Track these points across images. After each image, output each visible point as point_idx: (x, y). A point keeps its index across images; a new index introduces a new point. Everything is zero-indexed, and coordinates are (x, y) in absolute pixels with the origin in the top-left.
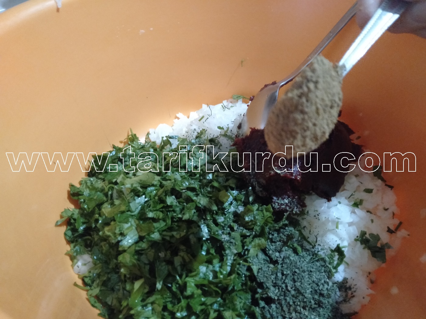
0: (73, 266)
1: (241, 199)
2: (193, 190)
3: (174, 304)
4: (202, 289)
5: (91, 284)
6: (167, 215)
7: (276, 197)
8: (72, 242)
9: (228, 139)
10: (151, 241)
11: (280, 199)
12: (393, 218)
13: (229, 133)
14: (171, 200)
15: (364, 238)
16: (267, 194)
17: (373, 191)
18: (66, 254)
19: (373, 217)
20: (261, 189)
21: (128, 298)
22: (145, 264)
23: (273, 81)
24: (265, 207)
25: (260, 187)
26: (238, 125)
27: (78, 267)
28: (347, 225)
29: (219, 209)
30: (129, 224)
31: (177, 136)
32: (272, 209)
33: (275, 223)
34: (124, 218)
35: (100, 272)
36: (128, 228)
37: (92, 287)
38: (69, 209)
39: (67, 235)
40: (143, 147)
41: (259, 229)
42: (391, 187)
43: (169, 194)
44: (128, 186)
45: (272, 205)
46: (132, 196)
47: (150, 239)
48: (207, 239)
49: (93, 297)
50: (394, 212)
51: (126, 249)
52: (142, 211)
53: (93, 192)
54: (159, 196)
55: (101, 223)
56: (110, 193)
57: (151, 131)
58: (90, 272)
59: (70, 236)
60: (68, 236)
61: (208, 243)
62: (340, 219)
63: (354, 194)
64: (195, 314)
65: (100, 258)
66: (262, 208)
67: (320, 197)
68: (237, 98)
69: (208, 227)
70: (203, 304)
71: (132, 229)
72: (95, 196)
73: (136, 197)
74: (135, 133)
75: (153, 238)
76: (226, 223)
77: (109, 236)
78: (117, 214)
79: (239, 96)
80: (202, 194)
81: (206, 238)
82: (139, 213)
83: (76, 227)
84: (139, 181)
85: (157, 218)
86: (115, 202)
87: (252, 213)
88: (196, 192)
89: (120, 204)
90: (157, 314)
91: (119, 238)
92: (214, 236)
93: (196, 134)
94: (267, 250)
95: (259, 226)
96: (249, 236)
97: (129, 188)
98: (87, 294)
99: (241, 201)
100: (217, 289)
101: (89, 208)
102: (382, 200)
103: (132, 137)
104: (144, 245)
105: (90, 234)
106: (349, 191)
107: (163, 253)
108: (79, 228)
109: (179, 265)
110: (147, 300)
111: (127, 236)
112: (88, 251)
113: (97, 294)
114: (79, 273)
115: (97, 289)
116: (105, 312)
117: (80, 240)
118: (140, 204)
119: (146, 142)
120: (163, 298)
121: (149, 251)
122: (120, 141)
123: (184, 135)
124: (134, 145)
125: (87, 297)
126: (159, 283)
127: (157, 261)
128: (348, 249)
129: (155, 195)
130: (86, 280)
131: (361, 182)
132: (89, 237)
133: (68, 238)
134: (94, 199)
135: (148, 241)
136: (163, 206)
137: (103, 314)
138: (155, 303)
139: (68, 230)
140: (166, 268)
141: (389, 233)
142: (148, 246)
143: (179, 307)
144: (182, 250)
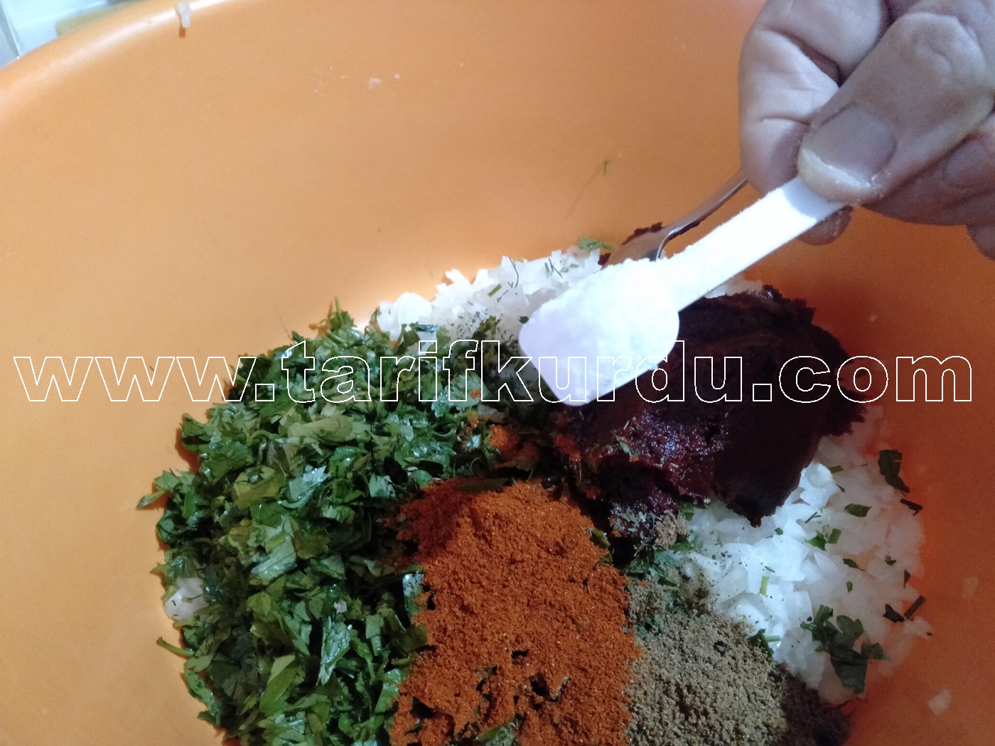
0: (164, 599)
2: (434, 469)
3: (354, 721)
5: (196, 644)
6: (366, 518)
7: (621, 506)
8: (173, 546)
10: (321, 573)
11: (629, 510)
12: (904, 586)
14: (379, 485)
15: (824, 625)
17: (869, 513)
18: (154, 572)
19: (855, 576)
20: (589, 481)
21: (260, 691)
22: (304, 622)
23: (655, 222)
27: (174, 603)
28: (792, 587)
30: (280, 529)
31: (435, 326)
34: (270, 514)
35: (217, 623)
36: (274, 539)
37: (198, 653)
38: (173, 474)
39: (162, 529)
40: (358, 343)
42: (916, 508)
43: (380, 469)
44: (293, 440)
46: (300, 462)
47: (319, 569)
49: (197, 673)
50: (908, 570)
51: (265, 583)
52: (313, 501)
53: (229, 440)
54: (355, 472)
55: (226, 516)
56: (263, 446)
57: (384, 306)
58: (198, 618)
59: (169, 531)
60: (166, 532)
62: (774, 572)
65: (218, 592)
68: (588, 246)
71: (285, 541)
72: (229, 450)
73: (309, 468)
74: (345, 310)
75: (326, 568)
77: (235, 549)
78: (257, 503)
79: (595, 241)
82: (307, 505)
83: (183, 515)
84: (318, 432)
85: (341, 522)
86: (264, 472)
89: (271, 479)
90: (313, 735)
91: (255, 558)
93: (477, 325)
97: (296, 446)
98: (185, 665)
101: (214, 477)
102: (887, 536)
103: (338, 318)
104: (305, 580)
105: (210, 533)
106: (809, 505)
107: (345, 603)
108: (189, 516)
109: (377, 635)
110: (299, 702)
111: (271, 556)
112: (200, 572)
113: (206, 669)
114: (175, 618)
115: (206, 657)
116: (217, 712)
117: (187, 544)
118: (313, 485)
119: (366, 332)
120: (333, 702)
121: (314, 596)
122: (309, 324)
123: (453, 325)
124: (339, 336)
125: (183, 671)
126: (326, 670)
127: (328, 617)
128: (781, 645)
129: (347, 468)
130: (189, 634)
131: (840, 487)
132: (207, 540)
133: (165, 535)
134: (226, 457)
135: (315, 573)
136: (361, 496)
137: (213, 714)
138: (313, 712)
139: (167, 518)
140: (347, 638)
141: (889, 621)
142: (314, 582)
143: (361, 728)
144: (386, 602)
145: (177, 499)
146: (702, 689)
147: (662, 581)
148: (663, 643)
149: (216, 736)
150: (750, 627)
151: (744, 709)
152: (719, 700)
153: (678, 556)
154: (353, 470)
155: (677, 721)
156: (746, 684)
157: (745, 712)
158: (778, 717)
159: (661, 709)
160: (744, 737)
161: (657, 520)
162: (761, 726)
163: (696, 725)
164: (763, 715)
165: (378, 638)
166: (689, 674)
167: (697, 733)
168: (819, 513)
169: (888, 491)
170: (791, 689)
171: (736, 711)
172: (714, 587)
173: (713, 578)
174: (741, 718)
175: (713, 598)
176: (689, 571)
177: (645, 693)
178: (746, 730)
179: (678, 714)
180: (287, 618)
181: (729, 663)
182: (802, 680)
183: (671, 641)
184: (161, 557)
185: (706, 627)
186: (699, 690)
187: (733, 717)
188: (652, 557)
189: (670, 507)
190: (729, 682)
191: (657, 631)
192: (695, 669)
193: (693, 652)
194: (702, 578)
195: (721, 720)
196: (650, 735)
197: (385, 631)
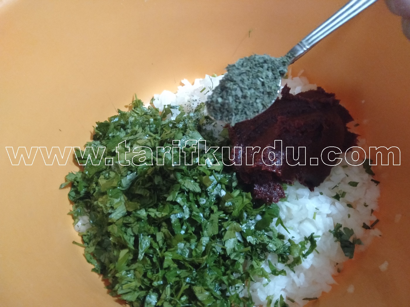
0: (74, 224)
1: (225, 183)
3: (153, 273)
4: (178, 264)
5: (88, 242)
6: (154, 193)
7: (258, 186)
8: (75, 202)
10: (137, 217)
12: (371, 215)
14: (158, 180)
15: (338, 231)
17: (358, 185)
18: (68, 214)
19: (351, 211)
21: (115, 261)
22: (131, 236)
24: (246, 194)
27: (78, 226)
28: (325, 216)
29: (202, 191)
30: (119, 199)
31: (178, 106)
32: (251, 197)
33: (254, 209)
34: (115, 193)
35: (96, 234)
36: (117, 204)
37: (89, 246)
38: (73, 173)
39: (70, 195)
40: (145, 114)
41: (238, 213)
42: (377, 182)
46: (125, 170)
47: (136, 215)
48: (188, 220)
49: (89, 253)
50: (374, 209)
51: (115, 221)
55: (97, 193)
57: (156, 96)
58: (88, 232)
59: (73, 196)
61: (188, 223)
62: (319, 210)
63: (338, 186)
65: (96, 223)
66: (243, 194)
69: (190, 208)
70: (178, 276)
71: (121, 204)
74: (139, 99)
75: (139, 214)
76: (207, 205)
77: (102, 208)
78: (109, 189)
81: (187, 218)
83: (79, 190)
86: (110, 175)
87: (232, 199)
89: (114, 178)
90: (137, 279)
91: (110, 211)
93: (196, 106)
95: (238, 211)
98: (84, 250)
101: (90, 175)
102: (365, 194)
103: (137, 103)
104: (131, 220)
105: (90, 198)
106: (334, 182)
108: (81, 191)
109: (161, 239)
110: (131, 266)
111: (116, 210)
112: (87, 213)
113: (93, 252)
114: (79, 232)
115: (92, 247)
116: (99, 268)
117: (81, 202)
119: (149, 109)
120: (144, 266)
121: (135, 226)
122: (125, 105)
123: (185, 105)
124: (137, 111)
125: (84, 253)
126: (141, 255)
127: (140, 234)
128: (321, 239)
130: (85, 238)
131: (347, 175)
132: (89, 200)
133: (72, 198)
135: (135, 217)
136: (152, 185)
137: (97, 269)
138: (137, 271)
139: (72, 191)
140: (149, 242)
141: (364, 229)
142: (134, 220)
143: (156, 276)
144: (164, 226)
145: (76, 184)
149: (99, 278)
165: (161, 241)
180: (125, 235)
184: (71, 207)
197: (164, 238)
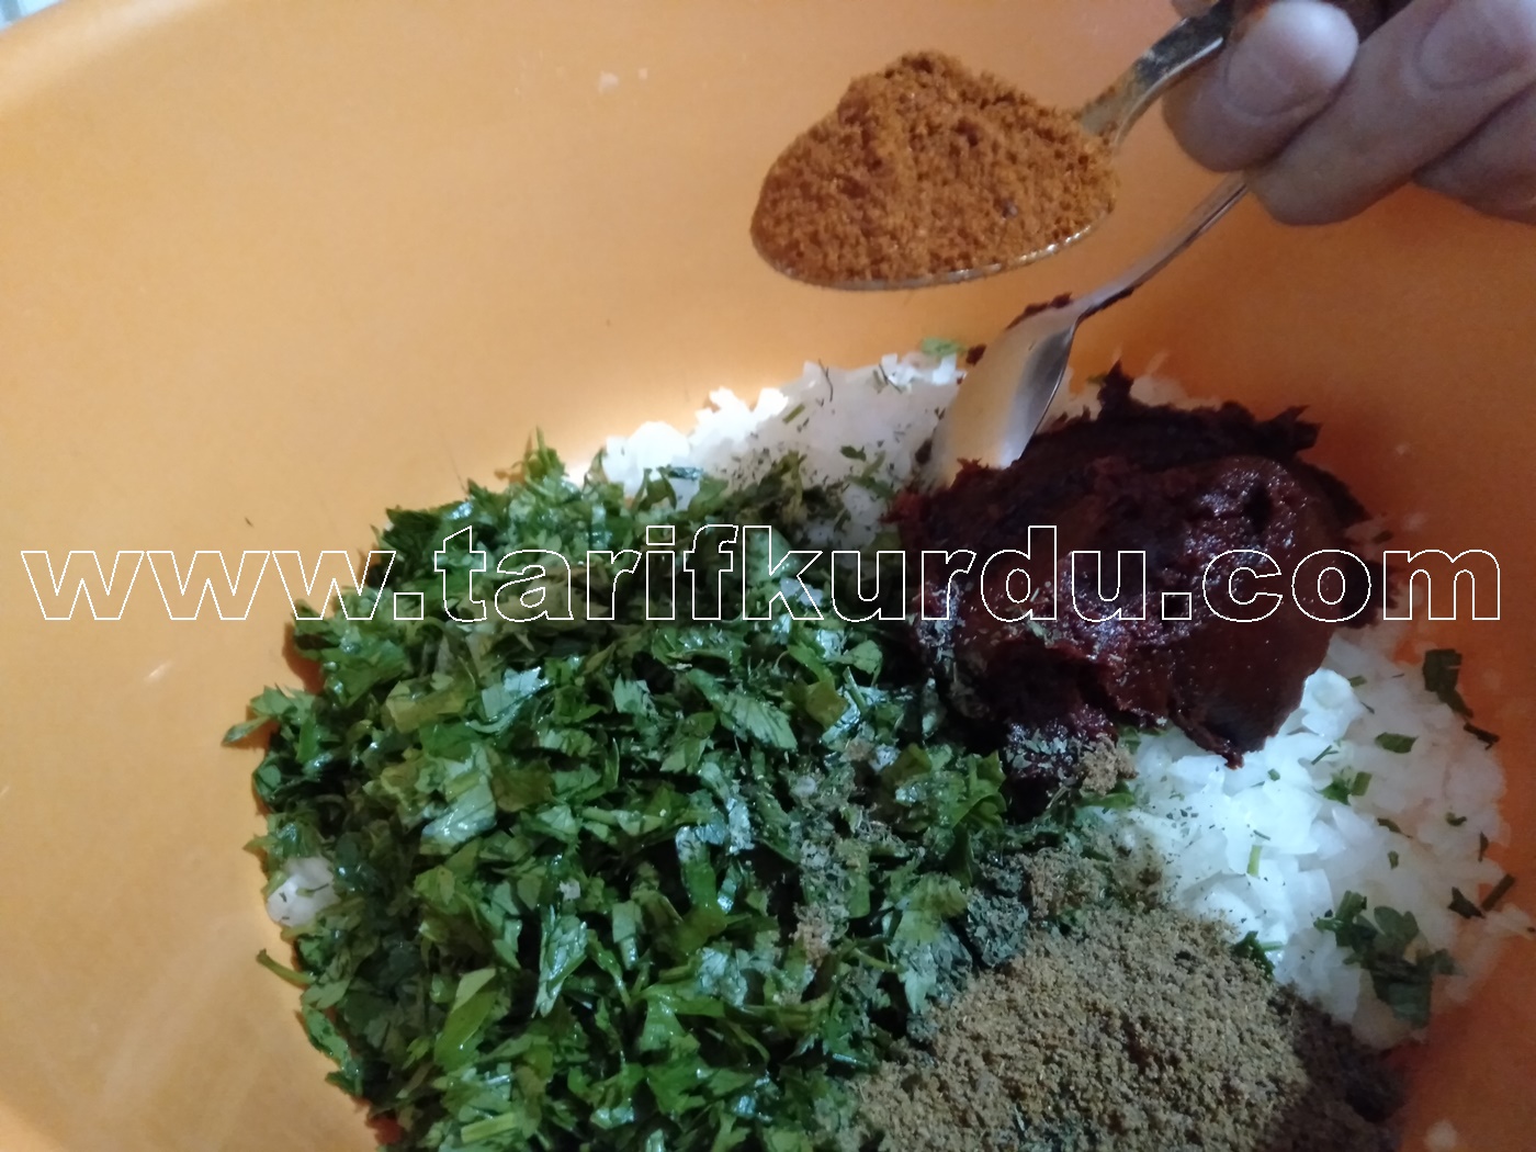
0: (267, 892)
1: (892, 722)
2: (715, 666)
3: (593, 1076)
4: (701, 1035)
5: (320, 964)
6: (609, 746)
7: (1024, 729)
8: (278, 808)
9: (875, 496)
10: (538, 835)
11: (1037, 734)
12: (1480, 860)
13: (881, 476)
14: (629, 695)
15: (1355, 921)
16: (988, 710)
17: (1415, 746)
18: (250, 848)
19: (1400, 845)
20: (969, 691)
21: (435, 1030)
22: (508, 916)
23: (1059, 293)
24: (977, 760)
25: (964, 682)
26: (918, 446)
27: (284, 897)
28: (1295, 865)
29: (802, 747)
30: (468, 764)
31: (698, 471)
32: (1001, 770)
33: (1010, 823)
34: (452, 739)
35: (356, 928)
36: (460, 779)
37: (324, 978)
38: (280, 693)
39: (262, 781)
40: (574, 499)
41: (946, 839)
42: (1488, 738)
43: (629, 671)
44: (486, 628)
45: (1003, 757)
46: (495, 664)
47: (535, 827)
48: (744, 854)
49: (322, 1011)
50: (1486, 834)
51: (445, 852)
52: (523, 723)
53: (372, 639)
54: (588, 677)
55: (375, 751)
56: (428, 649)
57: (612, 444)
58: (322, 922)
59: (273, 784)
60: (268, 786)
61: (746, 868)
62: (1268, 838)
64: (663, 1121)
65: (359, 876)
66: (965, 764)
67: (1199, 745)
68: (938, 349)
69: (752, 810)
70: (700, 1089)
71: (477, 784)
72: (374, 653)
73: (509, 672)
74: (551, 448)
75: (548, 825)
76: (822, 800)
77: (394, 801)
78: (429, 724)
79: (948, 342)
80: (746, 686)
81: (742, 847)
82: (510, 729)
83: (297, 758)
85: (570, 754)
86: (434, 681)
87: (925, 775)
88: (728, 675)
89: (450, 689)
90: (526, 1101)
91: (427, 812)
92: (770, 844)
93: (766, 467)
94: (970, 920)
95: (945, 827)
96: (903, 861)
97: (490, 638)
98: (302, 998)
99: (889, 726)
100: (756, 1044)
101: (349, 695)
102: (1445, 783)
103: (541, 459)
104: (512, 847)
105: (342, 785)
106: (1317, 734)
107: (577, 884)
108: (307, 761)
109: (631, 936)
110: (499, 1048)
111: (454, 807)
112: (325, 848)
113: (336, 1004)
114: (285, 922)
115: (337, 984)
116: (356, 1074)
117: (303, 805)
118: (520, 696)
119: (586, 481)
120: (558, 1046)
121: (525, 872)
122: (495, 468)
123: (725, 471)
124: (543, 487)
125: (299, 1008)
126: (549, 991)
127: (549, 908)
128: (1285, 957)
129: (574, 671)
130: (307, 949)
131: (1368, 708)
132: (338, 799)
133: (265, 791)
134: (369, 664)
135: (528, 834)
136: (600, 713)
137: (349, 1077)
138: (525, 1063)
139: (270, 764)
140: (581, 941)
141: (1458, 916)
142: (526, 850)
143: (607, 1088)
144: (647, 880)
145: (287, 733)
146: (1165, 1021)
147: (1088, 853)
148: (1094, 954)
149: (356, 1111)
150: (1232, 929)
151: (1235, 1054)
152: (1195, 1039)
153: (1109, 817)
154: (585, 672)
155: (1126, 1076)
156: (1234, 1015)
157: (1240, 1059)
158: (1293, 1066)
159: (1098, 1058)
160: (1239, 1097)
161: (1084, 749)
162: (1266, 1081)
163: (1158, 1081)
164: (1266, 1063)
165: (632, 940)
166: (1143, 1000)
167: (1160, 1094)
168: (1335, 748)
169: (1444, 713)
170: (1307, 1025)
171: (1223, 1058)
172: (1173, 864)
173: (1170, 850)
174: (1233, 1068)
175: (1170, 884)
176: (1129, 840)
177: (1071, 1032)
178: (1243, 1087)
179: (1126, 1065)
180: (484, 907)
181: (1204, 984)
182: (1324, 1010)
183: (1106, 950)
184: (261, 826)
185: (1161, 930)
186: (1162, 1024)
187: (1220, 1065)
188: (1072, 816)
189: (1106, 729)
190: (1207, 1012)
191: (1080, 936)
192: (1150, 992)
193: (1145, 966)
194: (1150, 852)
195: (1199, 1071)
196: (1082, 1099)
197: (643, 929)
